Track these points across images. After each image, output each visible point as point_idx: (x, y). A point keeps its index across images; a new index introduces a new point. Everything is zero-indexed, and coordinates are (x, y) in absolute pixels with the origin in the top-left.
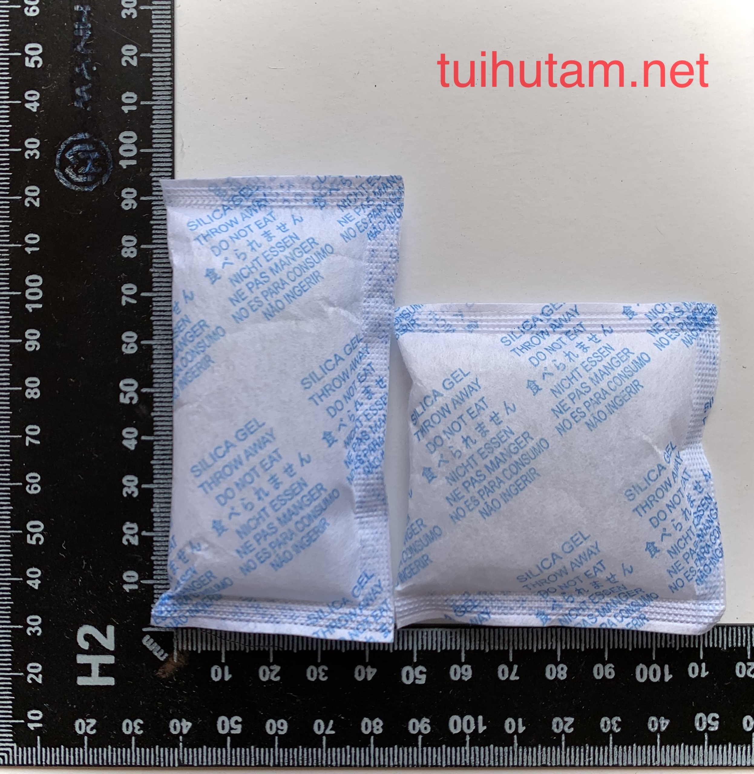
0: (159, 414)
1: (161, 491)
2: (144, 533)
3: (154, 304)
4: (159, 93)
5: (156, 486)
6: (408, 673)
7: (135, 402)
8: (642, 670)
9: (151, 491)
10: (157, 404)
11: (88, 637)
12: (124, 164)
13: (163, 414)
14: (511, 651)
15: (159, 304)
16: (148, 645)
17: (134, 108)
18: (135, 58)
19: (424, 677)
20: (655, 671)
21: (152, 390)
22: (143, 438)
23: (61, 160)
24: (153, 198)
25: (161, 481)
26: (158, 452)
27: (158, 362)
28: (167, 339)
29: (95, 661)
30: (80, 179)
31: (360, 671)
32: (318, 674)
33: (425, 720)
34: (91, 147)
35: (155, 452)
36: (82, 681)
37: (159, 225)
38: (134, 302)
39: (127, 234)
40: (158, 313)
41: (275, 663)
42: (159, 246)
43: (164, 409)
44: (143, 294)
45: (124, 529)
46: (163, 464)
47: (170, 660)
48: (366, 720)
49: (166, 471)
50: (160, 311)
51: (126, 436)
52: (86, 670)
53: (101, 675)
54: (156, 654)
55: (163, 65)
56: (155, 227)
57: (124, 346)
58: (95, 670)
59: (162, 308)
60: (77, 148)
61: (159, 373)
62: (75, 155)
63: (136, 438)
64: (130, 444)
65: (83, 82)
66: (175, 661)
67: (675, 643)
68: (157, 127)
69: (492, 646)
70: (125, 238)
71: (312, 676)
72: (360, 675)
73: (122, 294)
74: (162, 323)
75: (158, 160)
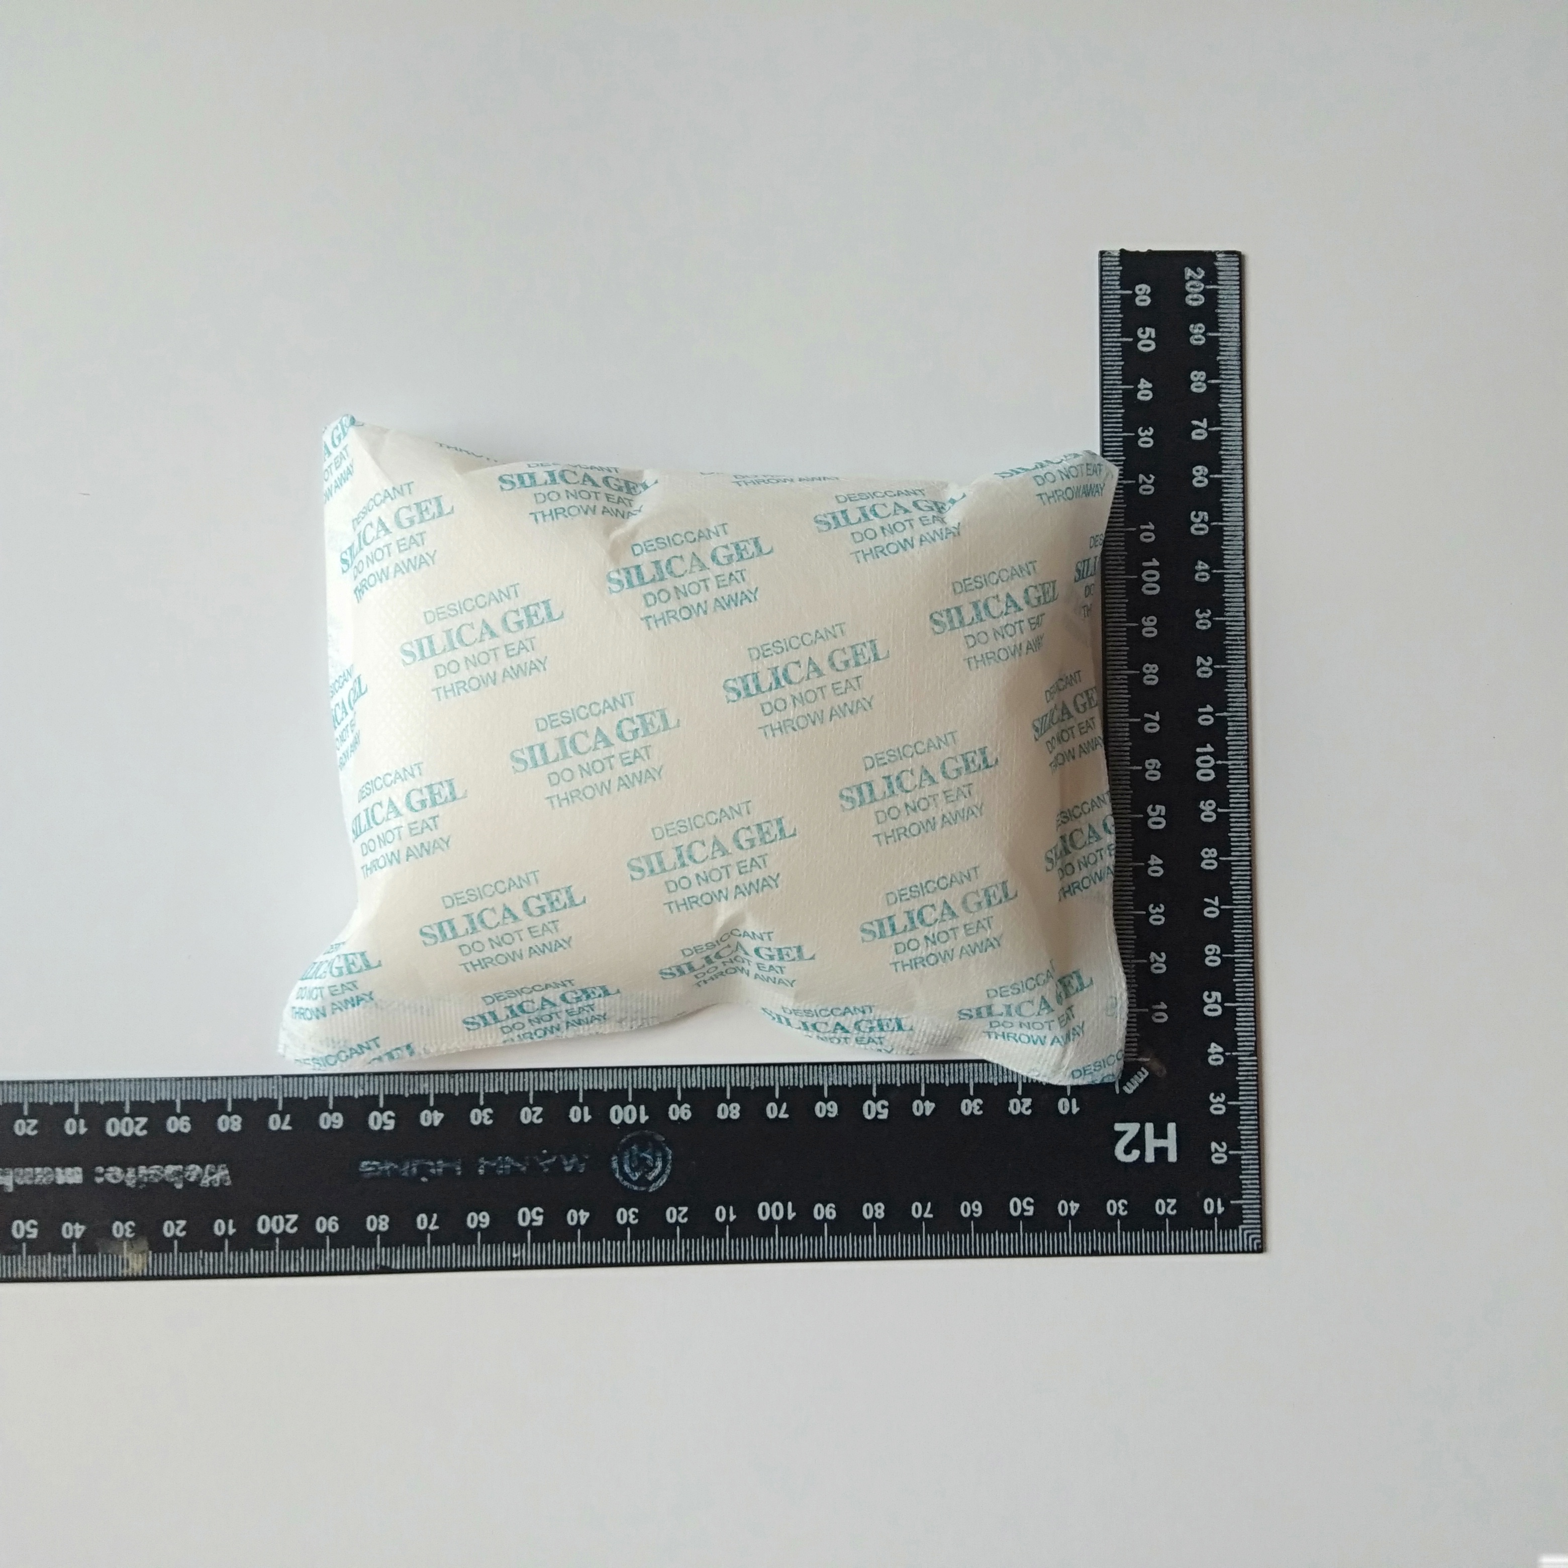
0: (898, 1078)
1: (976, 1075)
2: (1019, 1092)
3: (787, 1084)
4: (571, 1083)
5: (971, 1080)
6: (1155, 823)
7: (886, 1103)
8: (1149, 589)
9: (977, 1085)
10: (889, 1081)
11: (1128, 1151)
12: (644, 1119)
13: (898, 1074)
14: (1131, 720)
15: (787, 1079)
16: (1134, 1088)
17: (586, 1109)
18: (535, 1109)
19: (1158, 807)
20: (1149, 576)
21: (874, 1085)
22: (923, 1094)
23: (639, 1186)
24: (679, 1087)
25: (967, 1075)
26: (937, 1078)
27: (845, 1080)
28: (823, 1071)
29: (1151, 1143)
30: (659, 1164)
31: (1154, 872)
32: (1157, 913)
33: (1202, 805)
34: (626, 1153)
35: (937, 1082)
36: (1172, 1157)
37: (706, 1081)
38: (784, 1106)
39: (716, 1113)
40: (796, 1080)
41: (1147, 957)
42: (728, 1080)
43: (893, 1074)
44: (777, 1096)
45: (1015, 1113)
46: (949, 1073)
47: (1147, 1064)
48: (1203, 865)
49: (957, 1070)
50: (794, 1078)
51: (921, 1112)
52: (1161, 1152)
53: (1165, 1136)
54: (1142, 1080)
55: (541, 1080)
56: (709, 1085)
57: (830, 1115)
58: (1161, 1143)
59: (791, 1076)
60: (627, 1169)
61: (857, 1079)
62: (633, 1170)
63: (923, 1102)
64: (930, 1107)
65: (559, 1165)
66: (1148, 1060)
67: (1121, 556)
68: (606, 1084)
69: (1126, 739)
70: (720, 1116)
71: (1159, 920)
72: (1157, 872)
73: (777, 1117)
74: (806, 1076)
75: (640, 1082)
